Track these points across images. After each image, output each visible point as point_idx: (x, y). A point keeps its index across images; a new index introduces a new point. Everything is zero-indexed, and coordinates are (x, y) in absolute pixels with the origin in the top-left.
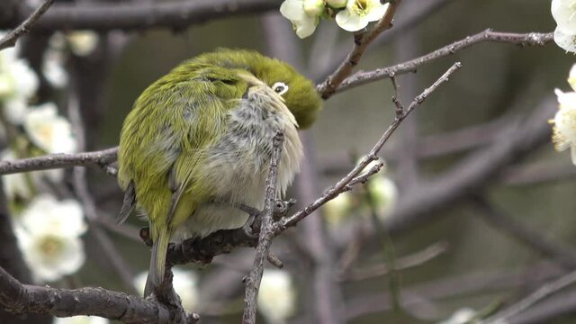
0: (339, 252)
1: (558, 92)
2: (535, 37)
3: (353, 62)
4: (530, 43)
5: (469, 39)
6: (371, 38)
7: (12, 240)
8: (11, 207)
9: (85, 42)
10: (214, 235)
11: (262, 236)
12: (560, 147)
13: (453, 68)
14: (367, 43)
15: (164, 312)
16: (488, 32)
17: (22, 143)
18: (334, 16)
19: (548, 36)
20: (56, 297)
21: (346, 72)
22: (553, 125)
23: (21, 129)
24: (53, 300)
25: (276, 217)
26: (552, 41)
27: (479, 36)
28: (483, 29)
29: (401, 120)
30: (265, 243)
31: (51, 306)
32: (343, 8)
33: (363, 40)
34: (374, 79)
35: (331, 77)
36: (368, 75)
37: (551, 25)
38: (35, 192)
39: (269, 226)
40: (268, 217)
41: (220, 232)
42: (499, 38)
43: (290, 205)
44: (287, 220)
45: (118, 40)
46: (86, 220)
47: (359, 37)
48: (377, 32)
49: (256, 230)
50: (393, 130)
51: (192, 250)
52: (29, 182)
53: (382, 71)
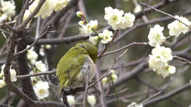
0: (105, 90)
1: (149, 55)
2: (145, 43)
3: (105, 50)
4: (144, 45)
5: (131, 44)
6: (109, 45)
7: (33, 90)
8: (33, 83)
9: (48, 46)
10: (75, 89)
11: (86, 89)
12: (150, 67)
13: (127, 50)
14: (108, 46)
15: (65, 106)
16: (135, 43)
17: (35, 69)
18: (101, 40)
19: (148, 43)
20: (42, 103)
21: (104, 52)
22: (149, 62)
23: (35, 66)
24: (41, 104)
25: (89, 84)
26: (148, 44)
27: (133, 43)
28: (133, 42)
29: (115, 62)
30: (87, 90)
31: (40, 105)
32: (103, 38)
33: (107, 45)
34: (110, 54)
35: (100, 54)
36: (109, 53)
37: (148, 41)
38: (38, 80)
39: (87, 86)
40: (87, 84)
41: (77, 88)
42: (137, 44)
43: (92, 81)
44: (91, 85)
45: (55, 46)
46: (49, 85)
47: (106, 45)
48: (110, 43)
49: (85, 87)
50: (114, 65)
51: (71, 92)
52: (37, 78)
53: (112, 52)
